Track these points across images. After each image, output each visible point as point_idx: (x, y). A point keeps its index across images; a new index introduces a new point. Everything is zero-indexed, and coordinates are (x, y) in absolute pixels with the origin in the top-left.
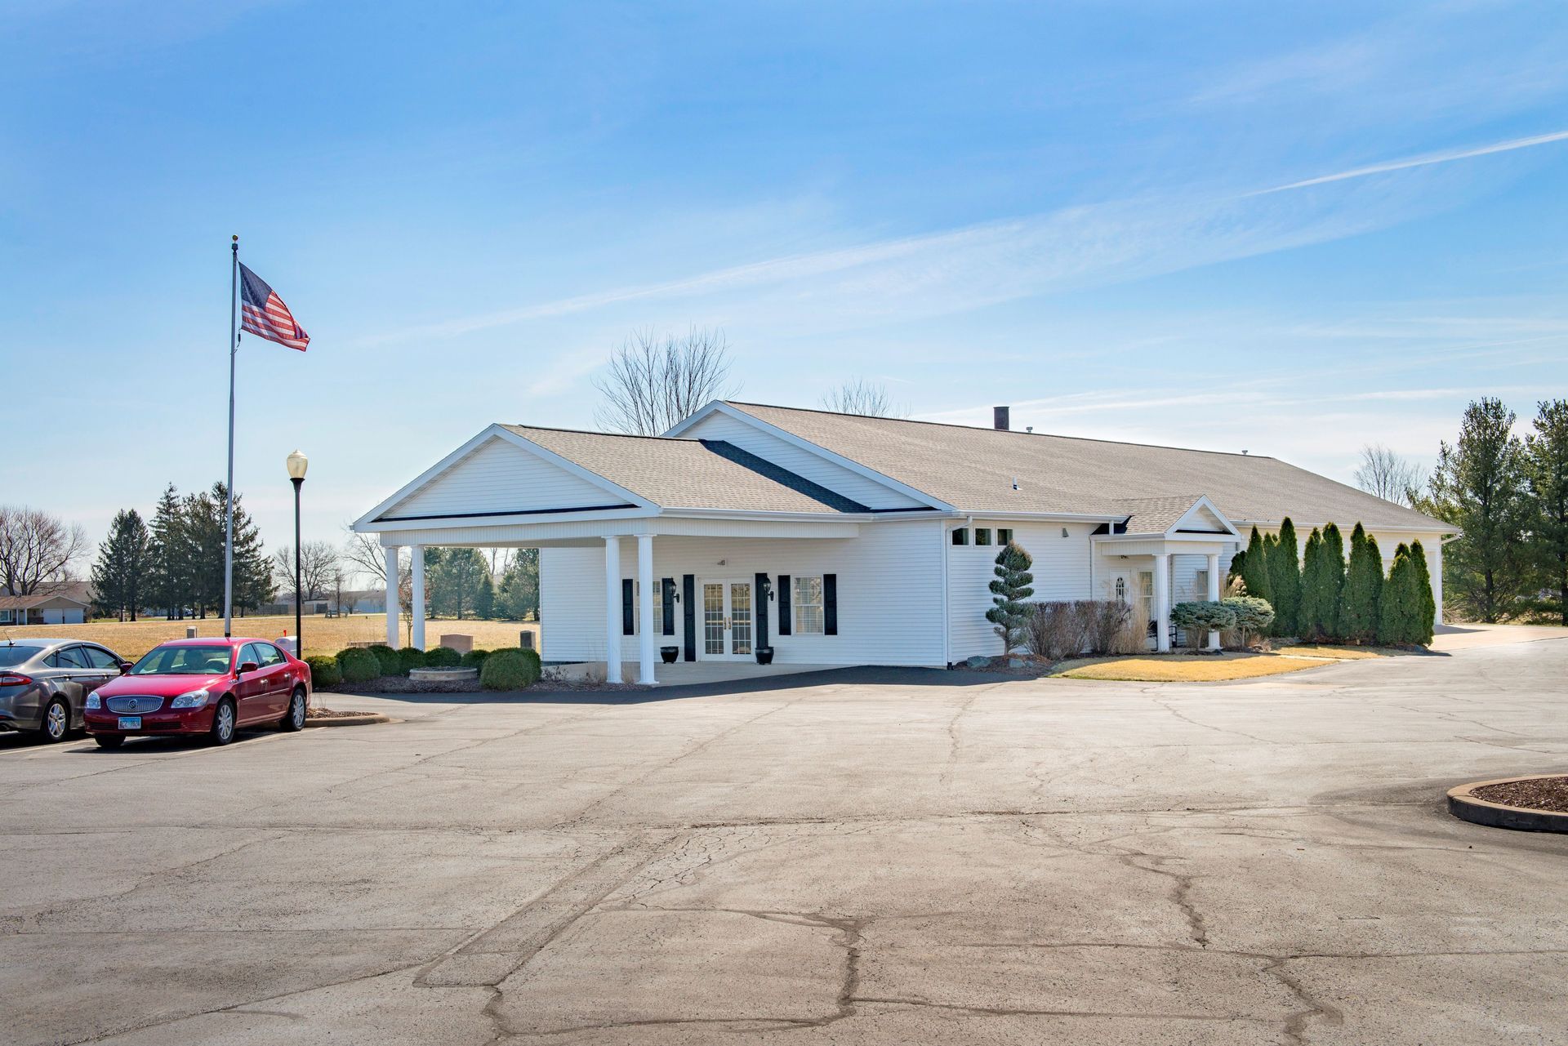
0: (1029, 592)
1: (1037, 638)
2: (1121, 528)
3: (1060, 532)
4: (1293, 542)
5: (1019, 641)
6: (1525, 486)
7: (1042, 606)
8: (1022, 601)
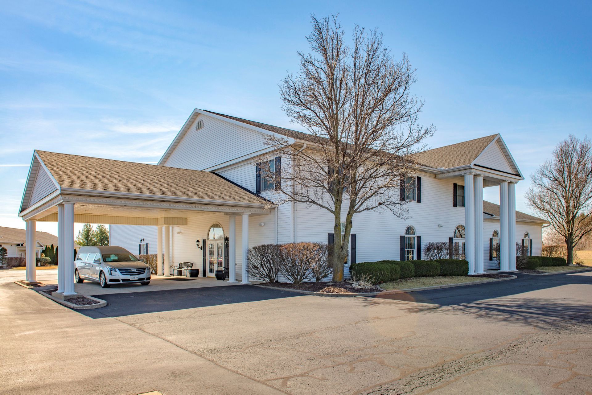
0: (7, 255)
1: (8, 263)
2: (22, 245)
3: (10, 245)
4: (53, 248)
5: (4, 264)
6: (95, 239)
7: (9, 258)
8: (5, 257)
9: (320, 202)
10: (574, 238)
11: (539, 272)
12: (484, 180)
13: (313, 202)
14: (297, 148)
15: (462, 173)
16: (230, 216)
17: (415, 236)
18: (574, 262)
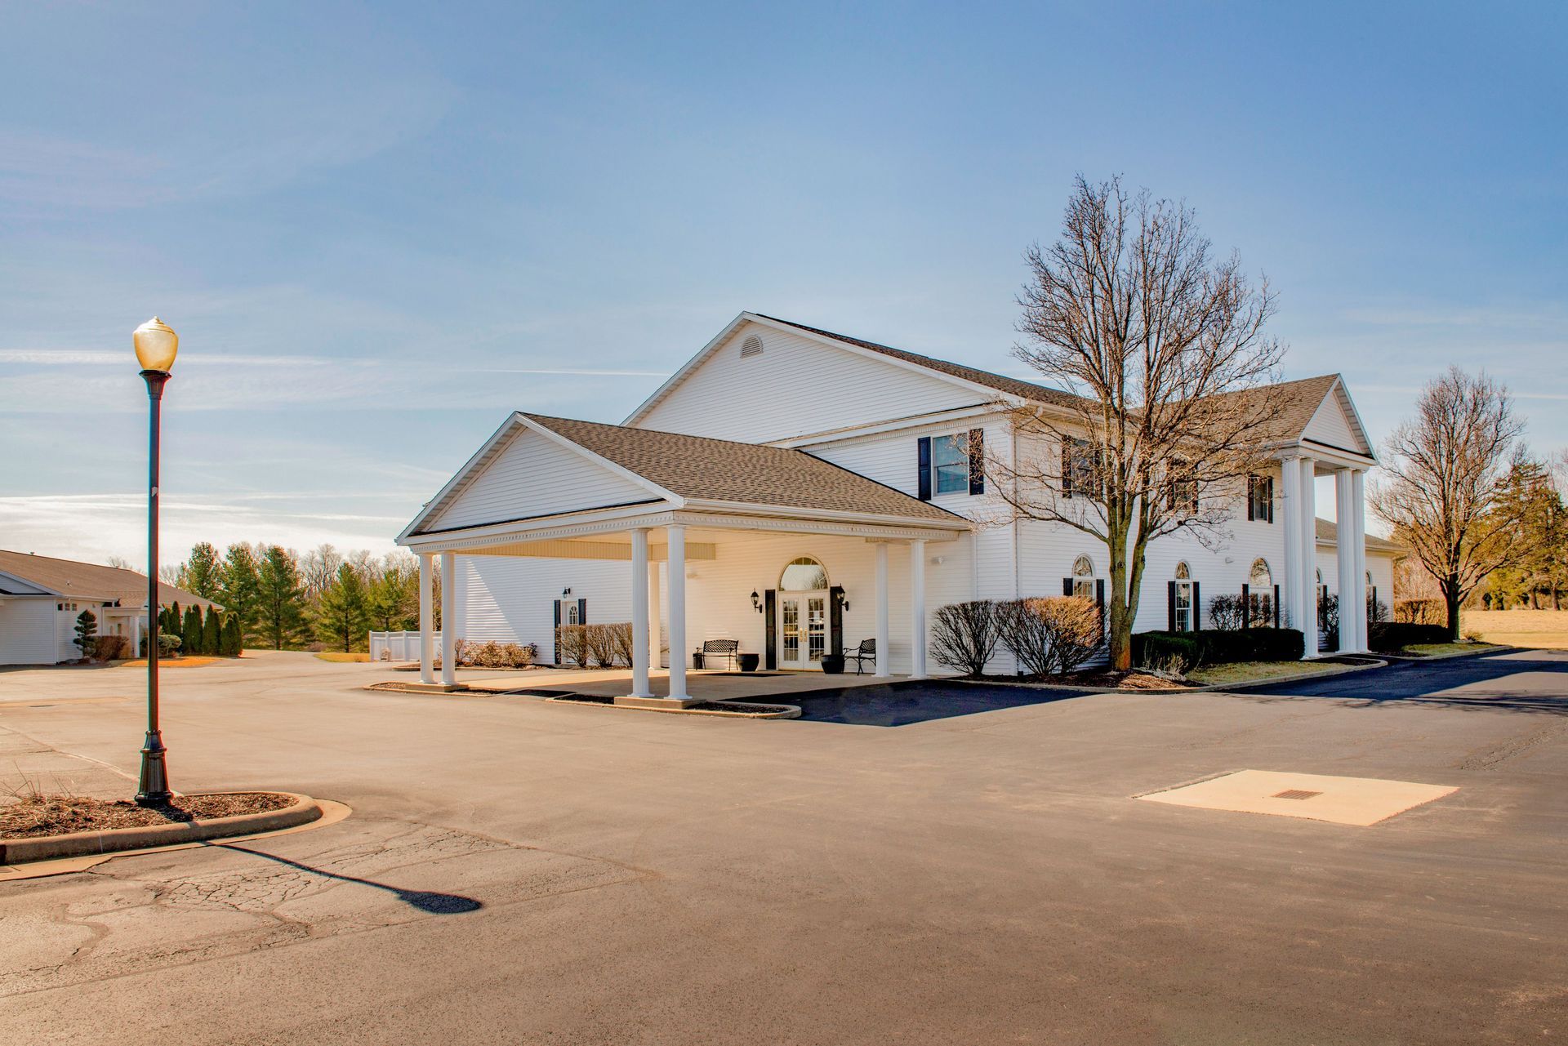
0: (94, 632)
2: (117, 604)
3: (92, 606)
4: (179, 612)
5: (89, 653)
7: (100, 638)
8: (92, 635)
9: (1079, 520)
10: (1460, 583)
11: (1404, 654)
12: (1315, 467)
13: (1063, 520)
14: (1047, 420)
15: (1279, 455)
16: (879, 545)
17: (1190, 581)
18: (1461, 636)
